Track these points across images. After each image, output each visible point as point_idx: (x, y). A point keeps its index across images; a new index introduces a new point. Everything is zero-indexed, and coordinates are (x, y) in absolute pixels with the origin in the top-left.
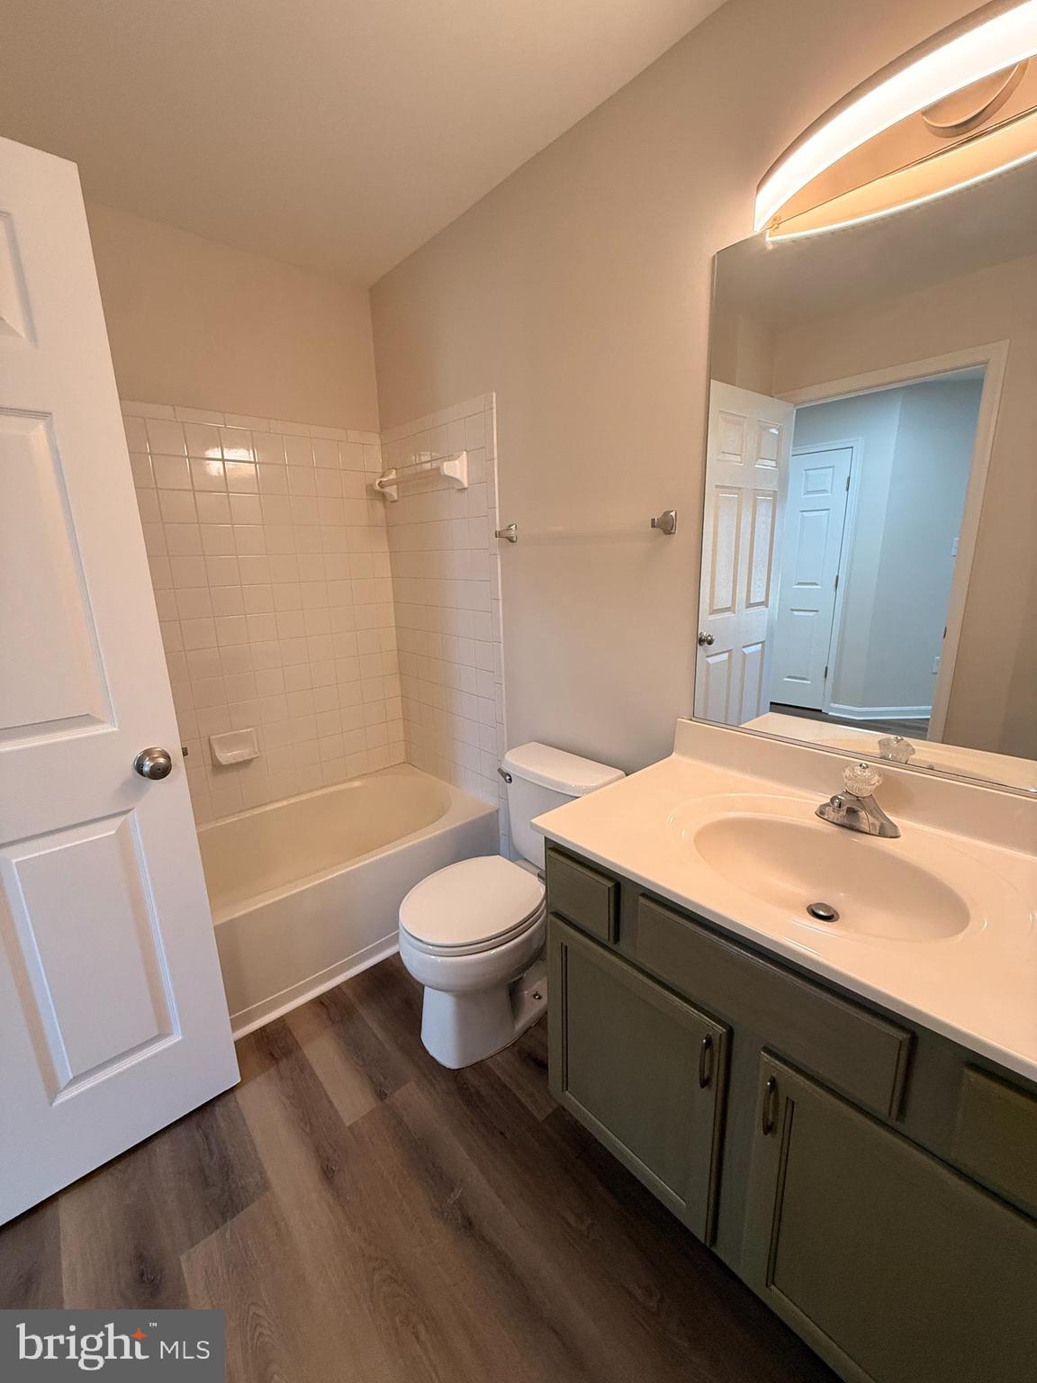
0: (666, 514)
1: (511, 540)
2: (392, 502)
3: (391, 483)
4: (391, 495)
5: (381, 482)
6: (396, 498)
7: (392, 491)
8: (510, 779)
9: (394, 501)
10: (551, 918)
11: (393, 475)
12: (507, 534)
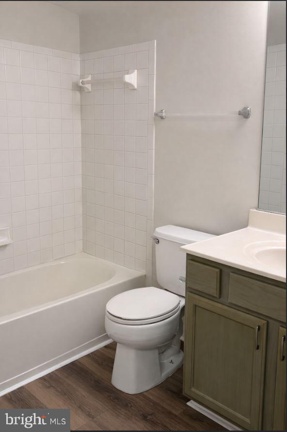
0: (245, 108)
1: (162, 118)
2: (88, 92)
3: (88, 82)
4: (88, 89)
5: (83, 81)
6: (90, 91)
7: (88, 87)
8: (158, 242)
9: (90, 92)
10: (190, 293)
11: (89, 78)
12: (160, 114)
